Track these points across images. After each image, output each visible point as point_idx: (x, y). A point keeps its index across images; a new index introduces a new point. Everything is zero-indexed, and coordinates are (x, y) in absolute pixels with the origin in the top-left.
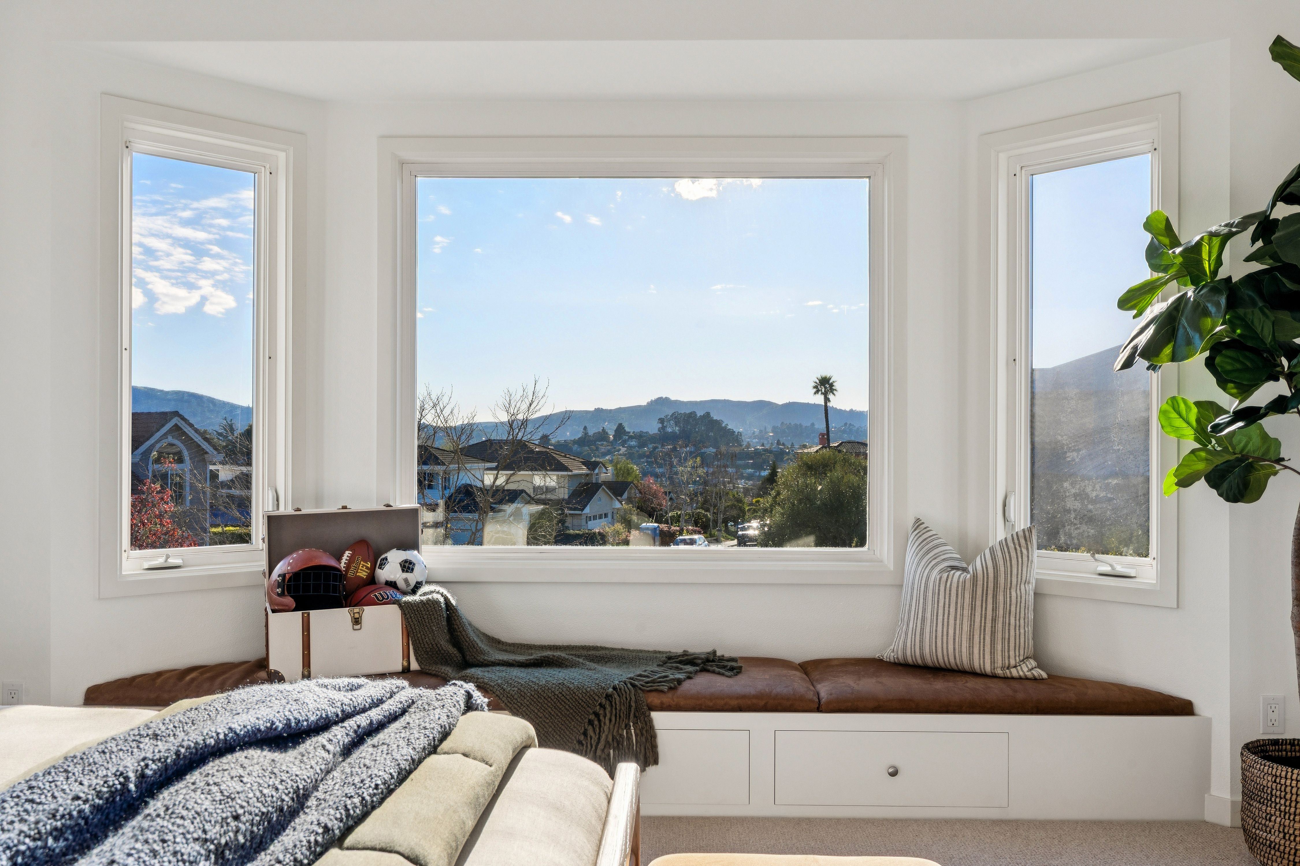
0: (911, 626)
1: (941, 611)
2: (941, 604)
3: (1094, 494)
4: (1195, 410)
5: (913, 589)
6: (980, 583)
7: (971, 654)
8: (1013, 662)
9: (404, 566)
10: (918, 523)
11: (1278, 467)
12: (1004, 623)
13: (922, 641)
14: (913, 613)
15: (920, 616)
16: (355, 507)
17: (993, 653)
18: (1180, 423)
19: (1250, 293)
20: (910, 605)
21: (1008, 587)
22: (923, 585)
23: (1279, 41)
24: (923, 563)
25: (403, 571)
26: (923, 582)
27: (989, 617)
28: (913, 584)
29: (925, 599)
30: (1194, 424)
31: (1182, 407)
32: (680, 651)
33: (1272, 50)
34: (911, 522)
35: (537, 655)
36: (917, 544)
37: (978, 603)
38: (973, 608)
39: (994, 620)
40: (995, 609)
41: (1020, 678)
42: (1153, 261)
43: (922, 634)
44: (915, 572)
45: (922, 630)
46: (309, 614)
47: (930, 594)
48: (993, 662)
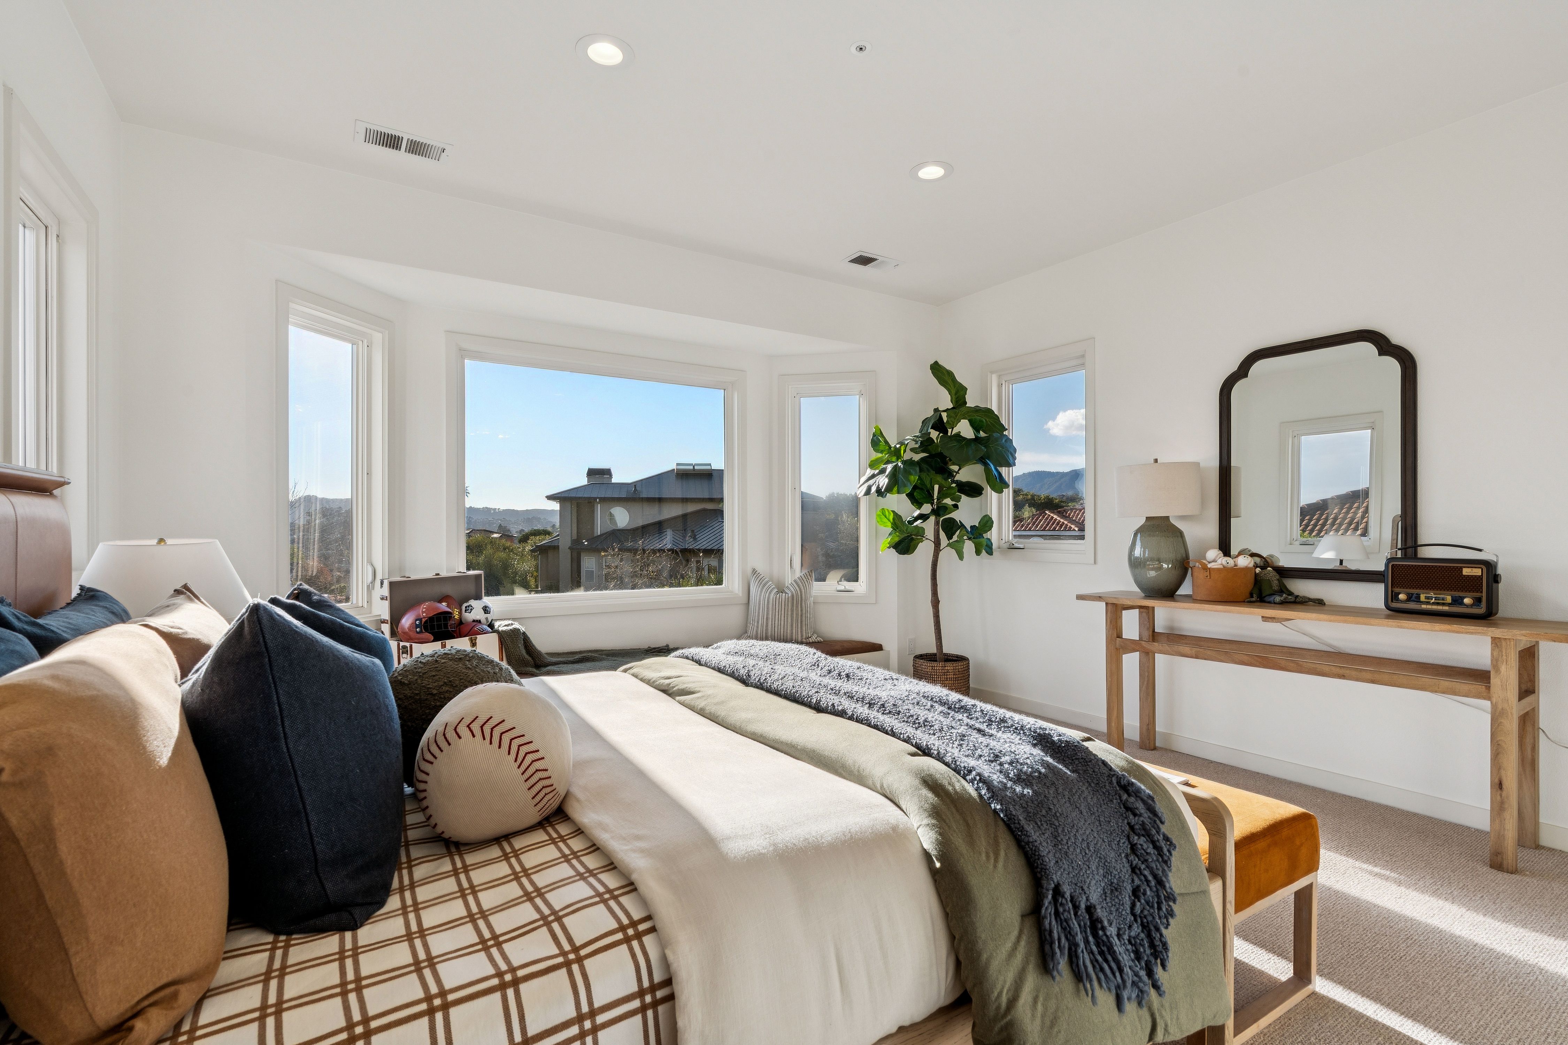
0: (760, 623)
1: (777, 614)
2: (777, 610)
3: (832, 553)
4: (892, 514)
5: (759, 604)
6: (795, 598)
7: (792, 633)
8: (810, 635)
9: (486, 610)
10: (754, 571)
11: (924, 539)
12: (805, 617)
13: (767, 630)
14: (761, 616)
15: (765, 617)
16: (444, 574)
17: (801, 632)
18: (885, 520)
19: (927, 467)
20: (759, 613)
21: (806, 600)
22: (766, 602)
23: (936, 363)
24: (764, 591)
25: (485, 613)
26: (766, 600)
27: (799, 614)
28: (760, 601)
29: (768, 608)
30: (892, 520)
31: (887, 512)
32: (646, 647)
33: (931, 366)
34: (749, 571)
35: (577, 657)
36: (757, 583)
37: (795, 608)
38: (792, 611)
39: (801, 616)
40: (802, 610)
41: (813, 643)
42: (875, 448)
43: (767, 626)
44: (760, 595)
45: (767, 624)
46: (445, 642)
47: (771, 606)
48: (802, 636)
